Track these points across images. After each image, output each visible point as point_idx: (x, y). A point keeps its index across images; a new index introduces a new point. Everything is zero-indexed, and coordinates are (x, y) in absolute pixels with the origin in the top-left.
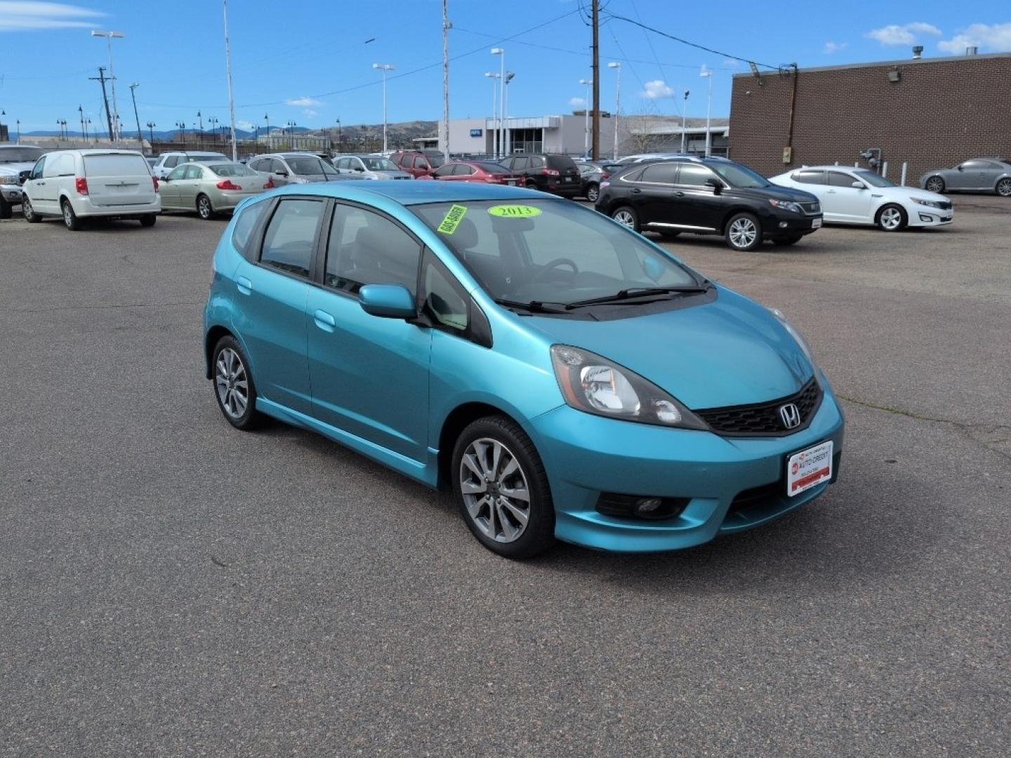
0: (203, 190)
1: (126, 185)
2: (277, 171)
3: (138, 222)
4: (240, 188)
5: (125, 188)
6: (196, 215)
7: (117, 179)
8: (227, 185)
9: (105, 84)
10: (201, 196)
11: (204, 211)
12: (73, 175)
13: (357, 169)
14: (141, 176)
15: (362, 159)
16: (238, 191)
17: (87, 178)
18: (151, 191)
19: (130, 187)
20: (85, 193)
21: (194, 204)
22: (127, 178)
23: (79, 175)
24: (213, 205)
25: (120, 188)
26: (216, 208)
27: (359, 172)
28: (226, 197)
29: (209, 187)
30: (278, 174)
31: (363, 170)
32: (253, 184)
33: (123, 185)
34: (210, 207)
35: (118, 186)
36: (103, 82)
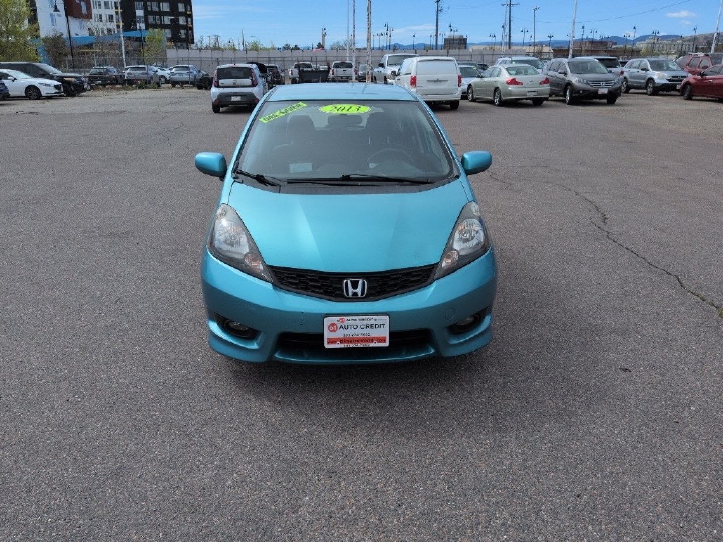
0: (499, 85)
1: (440, 81)
2: (559, 71)
3: (449, 106)
4: (522, 84)
5: (439, 83)
6: (491, 102)
7: (435, 77)
8: (513, 82)
9: (511, 8)
10: (497, 89)
11: (497, 100)
12: (410, 74)
13: (642, 70)
14: (452, 75)
15: (649, 61)
16: (519, 86)
17: (417, 76)
18: (455, 86)
19: (442, 83)
20: (414, 86)
21: (492, 95)
22: (441, 76)
23: (413, 75)
24: (502, 96)
25: (436, 83)
26: (503, 98)
27: (644, 72)
28: (510, 90)
29: (502, 84)
30: (560, 73)
31: (648, 70)
32: (531, 81)
33: (438, 81)
34: (500, 97)
35: (435, 81)
36: (510, 7)
